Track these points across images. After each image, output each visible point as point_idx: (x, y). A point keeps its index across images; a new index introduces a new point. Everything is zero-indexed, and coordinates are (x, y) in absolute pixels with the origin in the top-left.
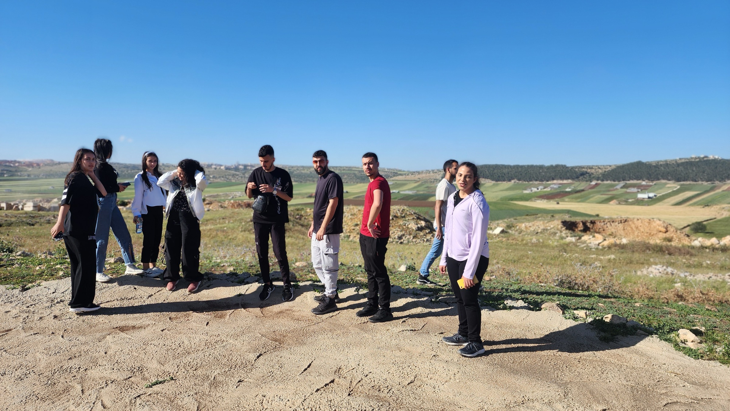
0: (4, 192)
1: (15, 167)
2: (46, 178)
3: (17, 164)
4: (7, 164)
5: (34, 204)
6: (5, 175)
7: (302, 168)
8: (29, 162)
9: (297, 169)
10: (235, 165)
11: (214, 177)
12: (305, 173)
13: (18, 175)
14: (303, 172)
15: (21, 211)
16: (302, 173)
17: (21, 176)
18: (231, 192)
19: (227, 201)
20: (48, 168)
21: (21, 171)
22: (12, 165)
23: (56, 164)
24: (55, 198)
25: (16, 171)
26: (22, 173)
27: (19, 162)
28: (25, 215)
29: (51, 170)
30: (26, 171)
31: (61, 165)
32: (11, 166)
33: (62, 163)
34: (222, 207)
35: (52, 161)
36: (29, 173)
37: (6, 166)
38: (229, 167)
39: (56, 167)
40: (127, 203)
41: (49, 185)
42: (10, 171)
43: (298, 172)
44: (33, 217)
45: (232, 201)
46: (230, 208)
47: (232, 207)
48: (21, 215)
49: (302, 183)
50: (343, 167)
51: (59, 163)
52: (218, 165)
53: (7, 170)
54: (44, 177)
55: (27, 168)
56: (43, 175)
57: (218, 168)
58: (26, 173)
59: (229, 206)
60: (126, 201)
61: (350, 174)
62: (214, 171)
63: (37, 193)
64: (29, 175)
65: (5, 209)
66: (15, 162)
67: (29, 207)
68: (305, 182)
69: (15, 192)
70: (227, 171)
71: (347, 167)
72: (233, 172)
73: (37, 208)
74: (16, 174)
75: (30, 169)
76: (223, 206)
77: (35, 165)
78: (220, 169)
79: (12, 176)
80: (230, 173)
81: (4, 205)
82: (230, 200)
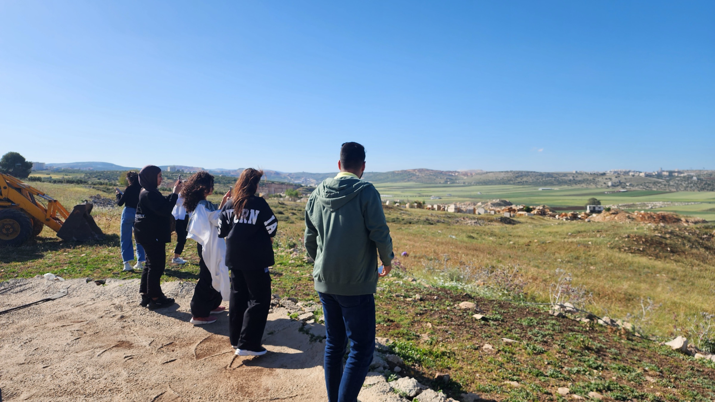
0: (446, 196)
2: (476, 185)
3: (457, 174)
18: (650, 201)
21: (459, 179)
23: (484, 173)
24: (479, 202)
25: (456, 179)
26: (460, 181)
27: (458, 172)
30: (463, 179)
31: (488, 174)
32: (452, 176)
33: (489, 172)
35: (482, 170)
36: (464, 181)
37: (449, 175)
38: (650, 173)
39: (484, 175)
40: (532, 209)
41: (478, 191)
42: (452, 179)
51: (487, 173)
52: (637, 172)
53: (450, 179)
55: (463, 177)
56: (474, 183)
58: (462, 181)
60: (531, 207)
64: (464, 183)
66: (456, 172)
70: (648, 178)
75: (465, 178)
77: (469, 174)
78: (639, 176)
79: (453, 183)
80: (650, 180)
81: (435, 207)
82: (640, 210)
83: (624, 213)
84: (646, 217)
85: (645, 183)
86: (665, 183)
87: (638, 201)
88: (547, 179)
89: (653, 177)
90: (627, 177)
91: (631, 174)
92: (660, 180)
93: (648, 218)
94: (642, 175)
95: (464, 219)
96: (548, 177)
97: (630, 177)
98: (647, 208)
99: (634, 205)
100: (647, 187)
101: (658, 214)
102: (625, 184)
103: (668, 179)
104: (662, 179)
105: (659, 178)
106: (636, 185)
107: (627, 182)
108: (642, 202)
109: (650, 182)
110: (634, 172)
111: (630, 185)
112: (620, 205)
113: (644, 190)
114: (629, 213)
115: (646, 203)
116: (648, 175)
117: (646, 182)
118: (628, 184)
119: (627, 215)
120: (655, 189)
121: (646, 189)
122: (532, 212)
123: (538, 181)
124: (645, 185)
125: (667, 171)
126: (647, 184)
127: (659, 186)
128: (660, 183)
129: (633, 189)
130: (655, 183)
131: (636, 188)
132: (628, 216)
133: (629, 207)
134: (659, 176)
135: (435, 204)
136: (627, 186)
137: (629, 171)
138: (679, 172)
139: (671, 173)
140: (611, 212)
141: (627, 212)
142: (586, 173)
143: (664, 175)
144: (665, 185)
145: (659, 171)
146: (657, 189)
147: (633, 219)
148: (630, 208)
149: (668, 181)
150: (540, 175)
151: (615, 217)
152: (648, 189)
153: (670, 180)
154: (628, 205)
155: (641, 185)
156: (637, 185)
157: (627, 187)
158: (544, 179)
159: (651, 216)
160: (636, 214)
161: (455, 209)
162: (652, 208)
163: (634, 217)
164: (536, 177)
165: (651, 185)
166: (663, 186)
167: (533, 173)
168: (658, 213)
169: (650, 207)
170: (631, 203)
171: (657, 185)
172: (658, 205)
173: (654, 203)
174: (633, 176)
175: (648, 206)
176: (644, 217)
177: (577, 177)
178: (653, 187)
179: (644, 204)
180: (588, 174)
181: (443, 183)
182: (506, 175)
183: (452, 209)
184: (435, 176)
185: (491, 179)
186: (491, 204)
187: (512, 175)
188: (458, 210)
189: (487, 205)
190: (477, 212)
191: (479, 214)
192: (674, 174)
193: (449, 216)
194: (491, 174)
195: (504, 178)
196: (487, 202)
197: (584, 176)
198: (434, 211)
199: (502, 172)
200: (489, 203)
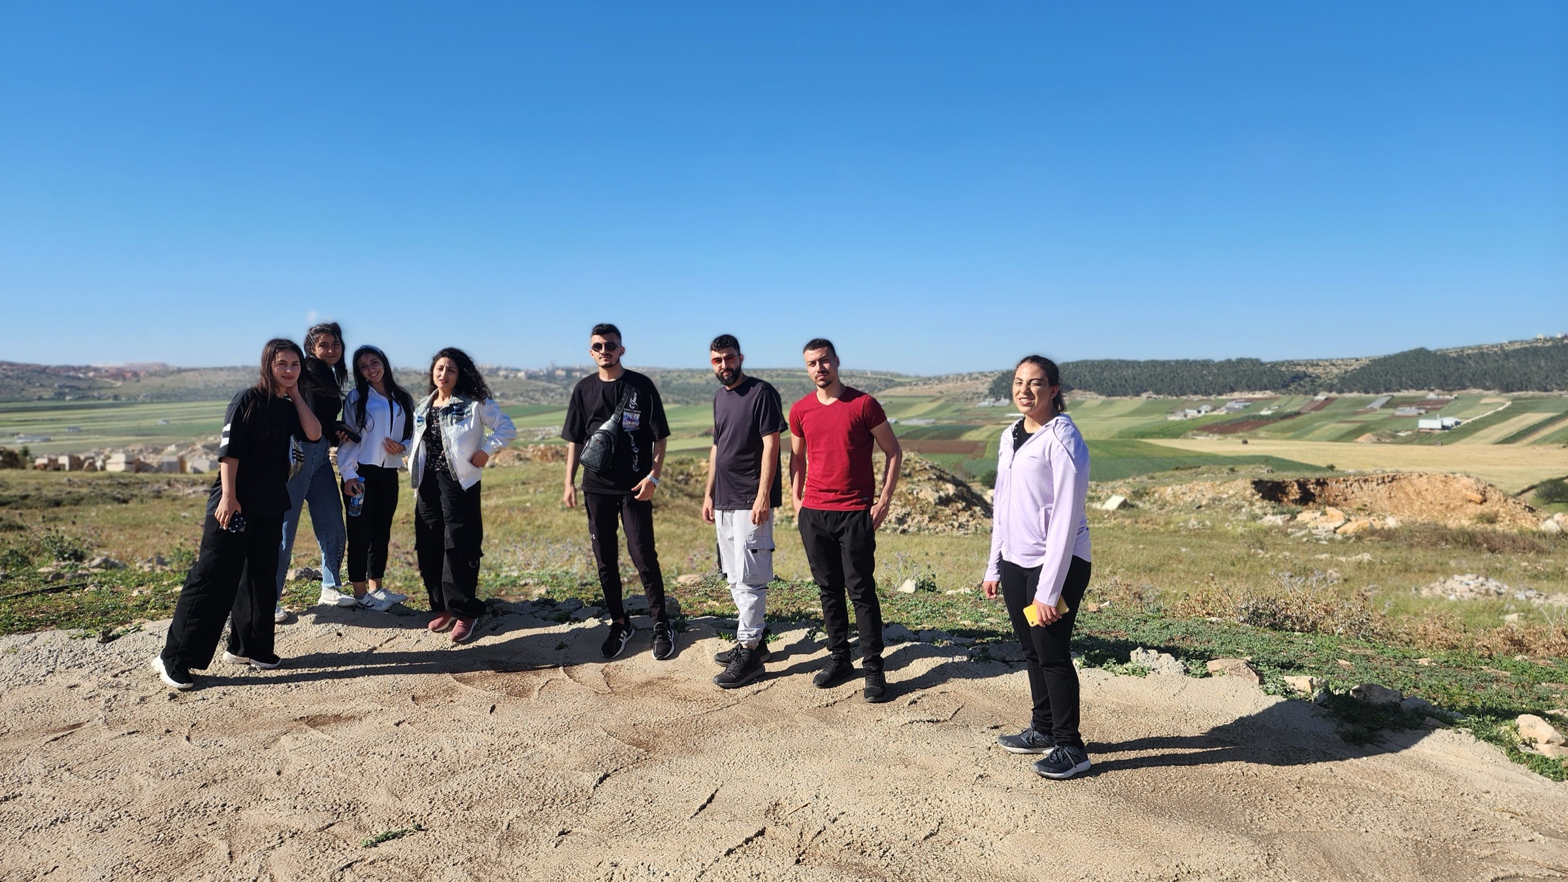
0: (64, 433)
1: (87, 379)
4: (71, 373)
5: (127, 457)
6: (68, 398)
7: (689, 374)
8: (118, 369)
9: (679, 376)
10: (547, 369)
11: (503, 395)
12: (696, 384)
13: (93, 398)
14: (691, 381)
15: (101, 473)
16: (689, 384)
17: (99, 399)
18: (539, 426)
19: (530, 445)
20: (157, 381)
22: (81, 375)
26: (103, 392)
28: (108, 482)
29: (162, 385)
30: (111, 388)
31: (184, 374)
32: (79, 378)
33: (186, 370)
34: (521, 459)
36: (116, 392)
37: (68, 377)
38: (534, 373)
39: (172, 378)
41: (158, 416)
43: (681, 381)
44: (126, 485)
45: (542, 446)
46: (538, 460)
47: (541, 458)
48: (100, 482)
49: (690, 406)
50: (777, 370)
52: (512, 370)
53: (71, 387)
54: (148, 400)
55: (113, 382)
57: (512, 375)
59: (535, 456)
61: (792, 384)
62: (502, 382)
63: (133, 435)
64: (116, 397)
65: (67, 468)
67: (117, 464)
68: (696, 404)
69: (88, 432)
70: (532, 381)
71: (785, 370)
72: (544, 384)
73: (133, 466)
74: (90, 393)
75: (119, 384)
76: (522, 456)
77: (129, 375)
78: (515, 377)
79: (82, 398)
81: (64, 460)
90: (495, 379)
92: (553, 386)
97: (501, 379)
100: (532, 399)
103: (566, 382)
104: (555, 383)
106: (511, 393)
109: (535, 388)
113: (527, 404)
117: (529, 389)
120: (545, 403)
121: (530, 403)
124: (528, 396)
128: (553, 390)
143: (558, 375)
144: (561, 394)
145: (550, 369)
146: (549, 403)
147: (527, 459)
156: (515, 396)
160: (531, 450)
162: (543, 438)
166: (558, 397)
171: (548, 395)
174: (506, 377)
184: (22, 379)
185: (191, 387)
188: (135, 465)
190: (188, 468)
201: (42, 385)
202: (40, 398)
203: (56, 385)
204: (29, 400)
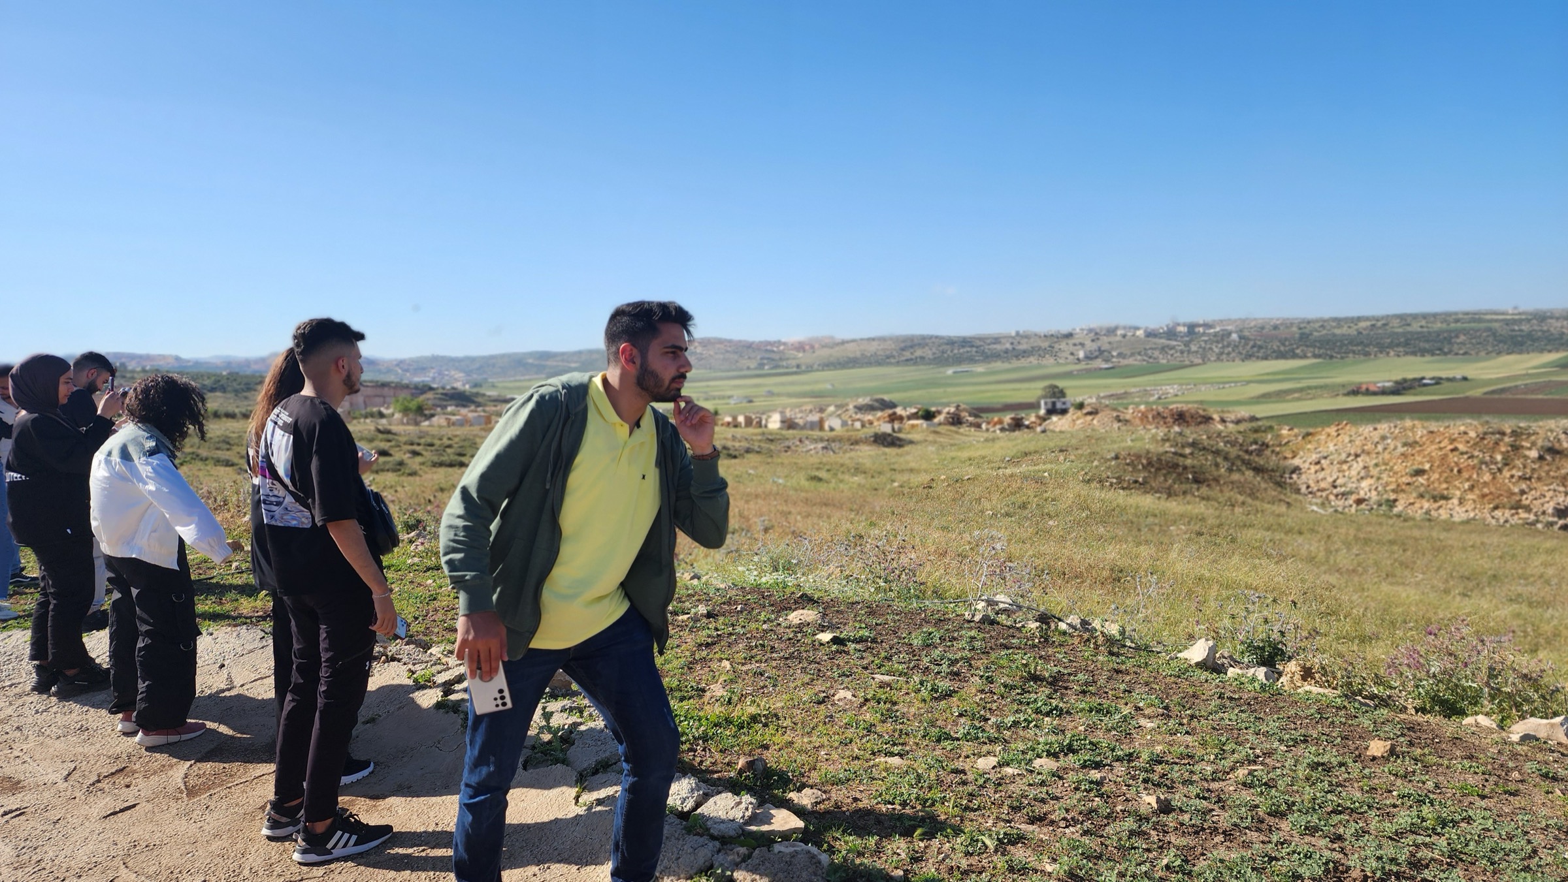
0: (763, 396)
1: (779, 352)
2: (823, 370)
3: (782, 348)
4: (769, 347)
6: (766, 367)
8: (800, 343)
10: (1167, 326)
13: (783, 367)
15: (759, 430)
17: (787, 368)
18: (1156, 385)
20: (825, 353)
21: (788, 359)
22: (775, 349)
23: (837, 344)
24: (829, 405)
25: (781, 359)
26: (789, 362)
27: (785, 344)
29: (831, 355)
30: (794, 359)
31: (846, 345)
32: (773, 351)
33: (848, 342)
34: (1119, 421)
35: (832, 338)
36: (797, 362)
37: (767, 350)
38: (1153, 330)
39: (837, 348)
40: (934, 413)
42: (773, 360)
45: (1142, 407)
46: (1138, 421)
47: (1141, 419)
51: (843, 343)
52: (1130, 328)
53: (768, 359)
54: (821, 368)
56: (819, 365)
57: (1130, 334)
58: (794, 363)
59: (1134, 418)
60: (933, 409)
62: (1120, 342)
64: (798, 366)
66: (779, 343)
69: (779, 395)
70: (1150, 339)
72: (1164, 341)
74: (781, 363)
75: (801, 355)
77: (807, 347)
79: (777, 367)
80: (1155, 344)
81: (741, 419)
82: (1138, 404)
83: (1108, 412)
84: (1150, 416)
85: (1145, 349)
86: (1182, 347)
87: (1135, 386)
88: (961, 351)
89: (1161, 338)
90: (1112, 339)
91: (1119, 332)
92: (1174, 343)
93: (1154, 418)
94: (1140, 333)
95: (801, 441)
96: (963, 347)
97: (1118, 338)
98: (1152, 399)
99: (1126, 393)
100: (1150, 357)
101: (1172, 410)
102: (1110, 353)
103: (1187, 339)
104: (1176, 340)
105: (1170, 339)
106: (1129, 353)
107: (1113, 349)
108: (1142, 388)
109: (1154, 346)
110: (1125, 328)
111: (1120, 355)
112: (1102, 395)
113: (1145, 363)
114: (1119, 411)
115: (1148, 388)
116: (1150, 334)
117: (1148, 347)
118: (1115, 354)
119: (1115, 414)
120: (1164, 361)
121: (1148, 362)
122: (936, 420)
123: (946, 355)
124: (1146, 355)
125: (1184, 325)
126: (1150, 352)
127: (1172, 355)
128: (1173, 348)
129: (1124, 362)
130: (1163, 349)
131: (1130, 361)
132: (1118, 416)
133: (1118, 399)
134: (1171, 333)
135: (741, 414)
136: (1113, 356)
137: (1116, 328)
138: (1207, 325)
139: (1192, 327)
140: (1085, 411)
141: (1115, 409)
142: (1036, 335)
143: (1180, 332)
144: (1182, 352)
145: (1171, 325)
146: (1168, 361)
147: (1127, 421)
148: (1120, 401)
149: (1187, 344)
150: (947, 344)
151: (1093, 419)
152: (1151, 360)
153: (1190, 341)
154: (1117, 395)
155: (1139, 354)
156: (1132, 354)
157: (1114, 360)
158: (956, 351)
159: (1159, 414)
160: (1131, 411)
161: (783, 422)
162: (1159, 398)
163: (1128, 417)
164: (941, 348)
165: (1156, 353)
166: (1178, 354)
167: (934, 340)
168: (1171, 407)
169: (1156, 396)
170: (1122, 391)
171: (1167, 353)
172: (1171, 391)
173: (1164, 388)
174: (1124, 336)
175: (1153, 395)
176: (1147, 417)
177: (1019, 343)
178: (1161, 356)
179: (1146, 390)
180: (1040, 337)
181: (756, 369)
182: (882, 347)
183: (775, 422)
184: (736, 353)
185: (851, 355)
186: (855, 407)
187: (893, 346)
188: (789, 424)
189: (847, 410)
190: (826, 427)
191: (832, 429)
192: (1197, 330)
193: (770, 437)
194: (852, 344)
195: (878, 353)
196: (847, 405)
197: (1032, 340)
198: (738, 430)
199: (873, 339)
200: (851, 407)
201: (749, 358)
202: (748, 368)
203: (759, 357)
204: (741, 370)
